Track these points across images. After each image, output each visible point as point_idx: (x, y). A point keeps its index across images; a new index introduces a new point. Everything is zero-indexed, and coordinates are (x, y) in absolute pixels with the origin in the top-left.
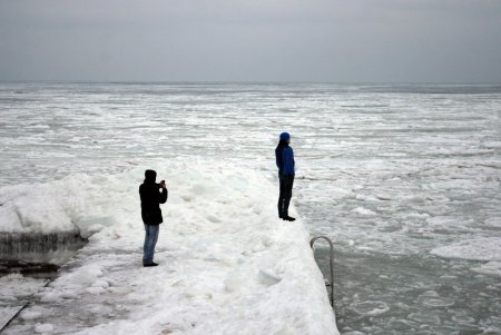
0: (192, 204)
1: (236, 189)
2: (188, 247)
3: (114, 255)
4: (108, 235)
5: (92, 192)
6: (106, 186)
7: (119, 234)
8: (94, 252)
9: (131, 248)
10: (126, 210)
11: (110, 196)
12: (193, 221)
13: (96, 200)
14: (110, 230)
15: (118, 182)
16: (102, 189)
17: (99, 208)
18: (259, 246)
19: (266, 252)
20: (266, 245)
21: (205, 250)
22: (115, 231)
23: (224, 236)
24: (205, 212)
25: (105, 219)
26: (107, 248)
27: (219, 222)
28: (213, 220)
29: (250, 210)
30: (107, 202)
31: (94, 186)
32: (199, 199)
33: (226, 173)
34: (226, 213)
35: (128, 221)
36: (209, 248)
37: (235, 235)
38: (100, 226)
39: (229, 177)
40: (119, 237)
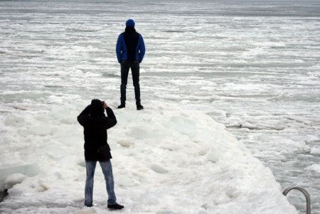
0: (131, 150)
1: (183, 134)
2: (133, 199)
3: (46, 209)
4: (33, 187)
5: (7, 135)
6: (24, 128)
7: (47, 185)
8: (21, 206)
9: (64, 201)
10: (51, 157)
11: (29, 141)
12: (135, 171)
13: (12, 145)
14: (34, 181)
15: (37, 124)
16: (19, 131)
17: (17, 154)
18: (223, 197)
19: (232, 203)
20: (231, 197)
21: (157, 203)
22: (40, 182)
23: (175, 187)
24: (148, 160)
25: (26, 167)
26: (34, 201)
27: (166, 172)
28: (158, 170)
29: (202, 159)
30: (26, 148)
31: (8, 128)
32: (139, 144)
33: (169, 114)
34: (174, 162)
35: (56, 170)
36: (161, 200)
37: (189, 187)
38: (21, 176)
39: (173, 119)
40: (45, 189)
